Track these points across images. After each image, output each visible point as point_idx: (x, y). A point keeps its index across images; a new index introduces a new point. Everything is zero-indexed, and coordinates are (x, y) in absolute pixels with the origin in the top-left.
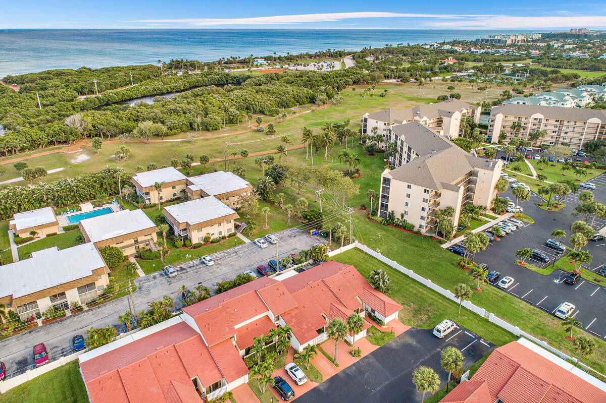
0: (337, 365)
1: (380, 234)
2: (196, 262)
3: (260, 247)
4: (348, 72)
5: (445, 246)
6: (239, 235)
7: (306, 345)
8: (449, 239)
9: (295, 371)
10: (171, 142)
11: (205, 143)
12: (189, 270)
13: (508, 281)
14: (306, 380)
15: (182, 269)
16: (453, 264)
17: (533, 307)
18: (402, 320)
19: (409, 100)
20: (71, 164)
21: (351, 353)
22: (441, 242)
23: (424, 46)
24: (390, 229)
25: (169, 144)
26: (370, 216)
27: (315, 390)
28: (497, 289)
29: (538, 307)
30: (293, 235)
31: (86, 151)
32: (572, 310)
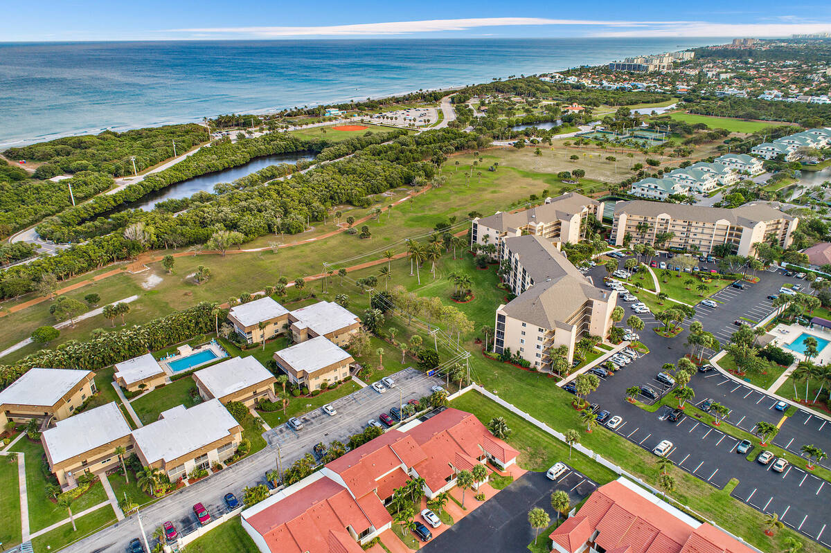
0: (465, 509)
1: (496, 372)
2: (318, 412)
3: (378, 392)
4: (448, 133)
5: (560, 384)
6: (355, 379)
7: (437, 493)
8: (565, 377)
9: (431, 516)
10: (251, 253)
11: (290, 253)
12: (312, 420)
13: (617, 421)
14: (440, 523)
15: (306, 420)
16: (567, 404)
17: (636, 446)
18: (520, 464)
19: (524, 176)
20: (144, 290)
21: (476, 498)
22: (556, 380)
23: (543, 79)
24: (507, 366)
25: (249, 257)
26: (486, 352)
27: (448, 531)
28: (606, 429)
29: (640, 446)
30: (410, 377)
31: (154, 269)
32: (669, 448)
